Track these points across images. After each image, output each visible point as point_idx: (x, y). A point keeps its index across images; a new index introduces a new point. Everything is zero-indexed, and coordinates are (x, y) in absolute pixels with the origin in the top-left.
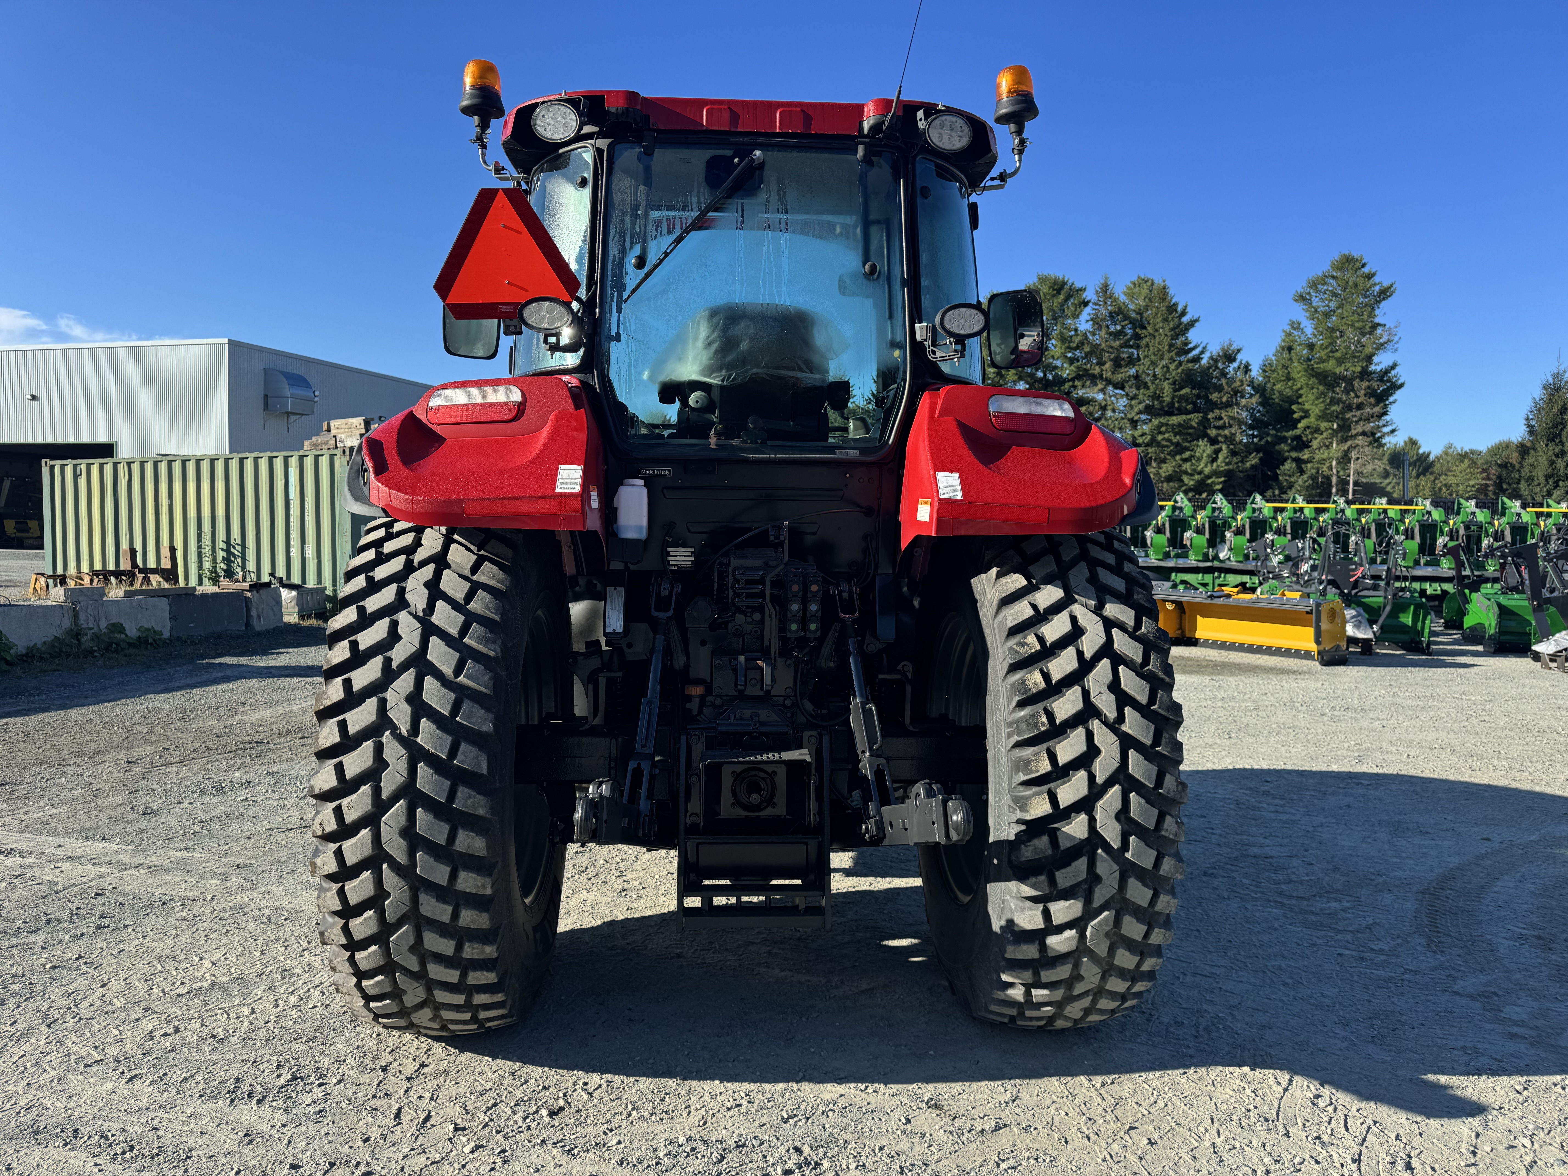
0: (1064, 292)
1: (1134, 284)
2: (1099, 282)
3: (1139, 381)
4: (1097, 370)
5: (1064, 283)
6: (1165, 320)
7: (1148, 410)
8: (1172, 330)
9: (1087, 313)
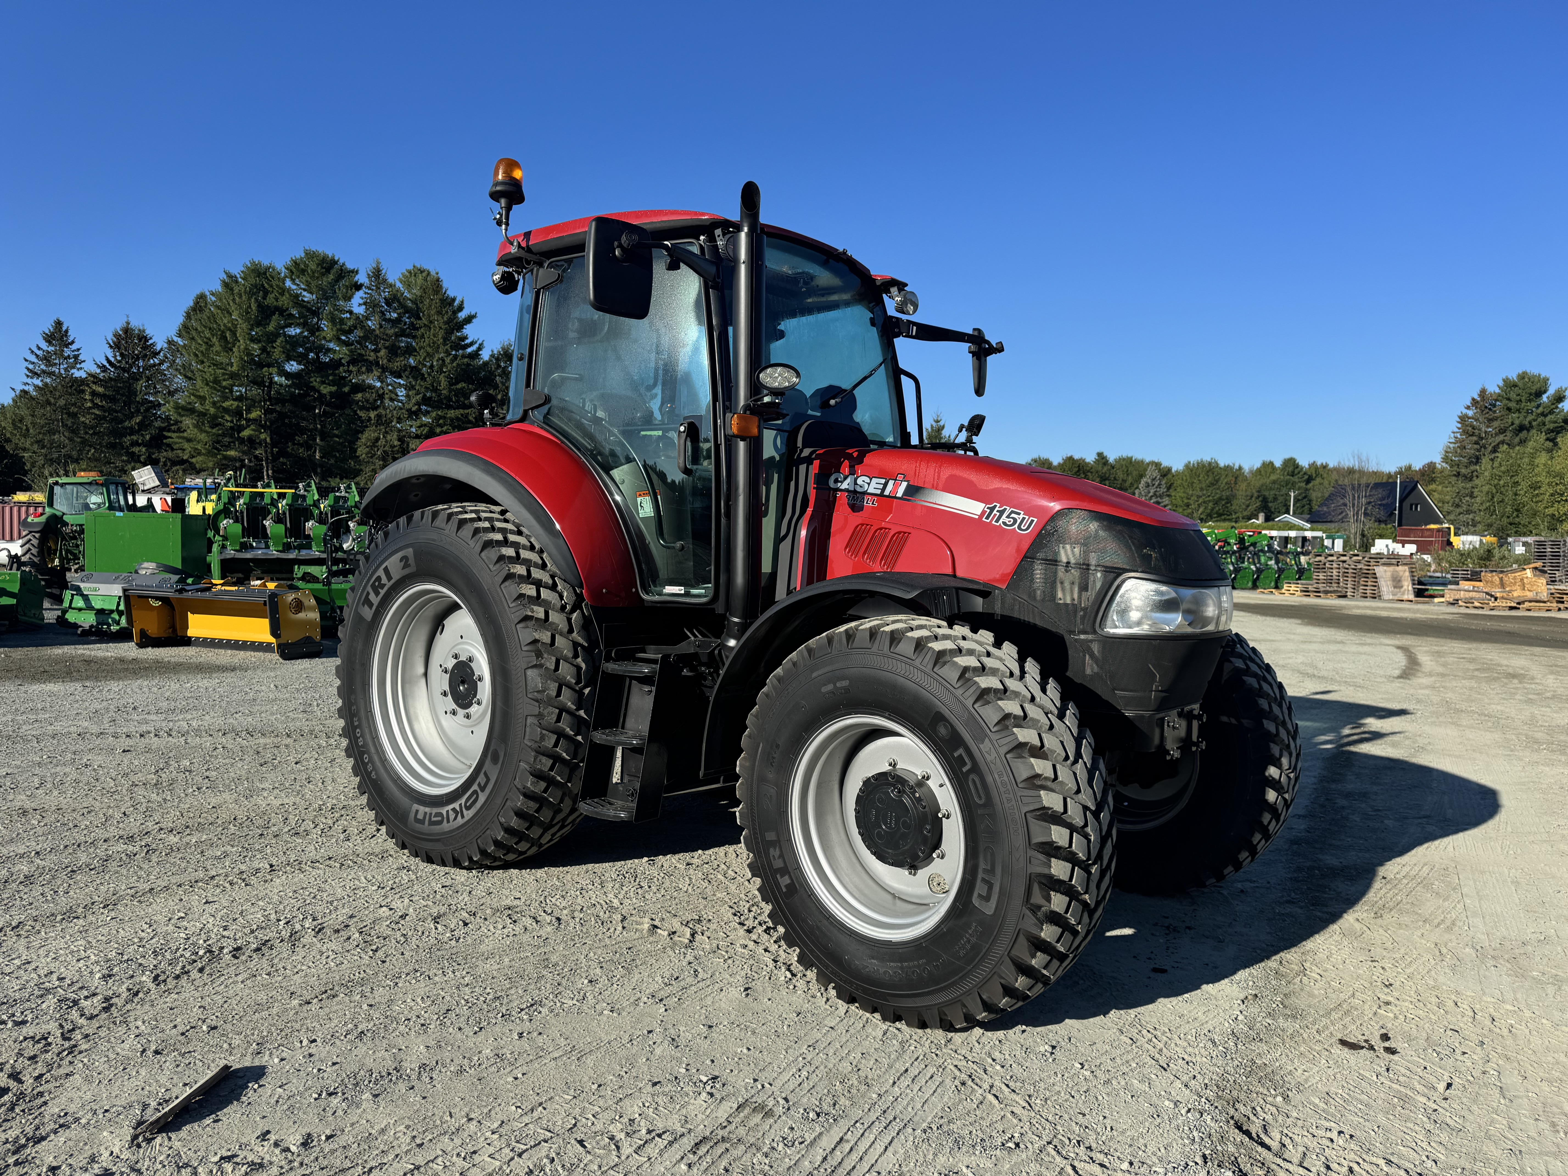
0: (333, 271)
1: (410, 272)
2: (370, 265)
3: (415, 372)
4: (372, 357)
5: (334, 262)
6: (439, 313)
7: (426, 401)
8: (446, 323)
9: (358, 297)
